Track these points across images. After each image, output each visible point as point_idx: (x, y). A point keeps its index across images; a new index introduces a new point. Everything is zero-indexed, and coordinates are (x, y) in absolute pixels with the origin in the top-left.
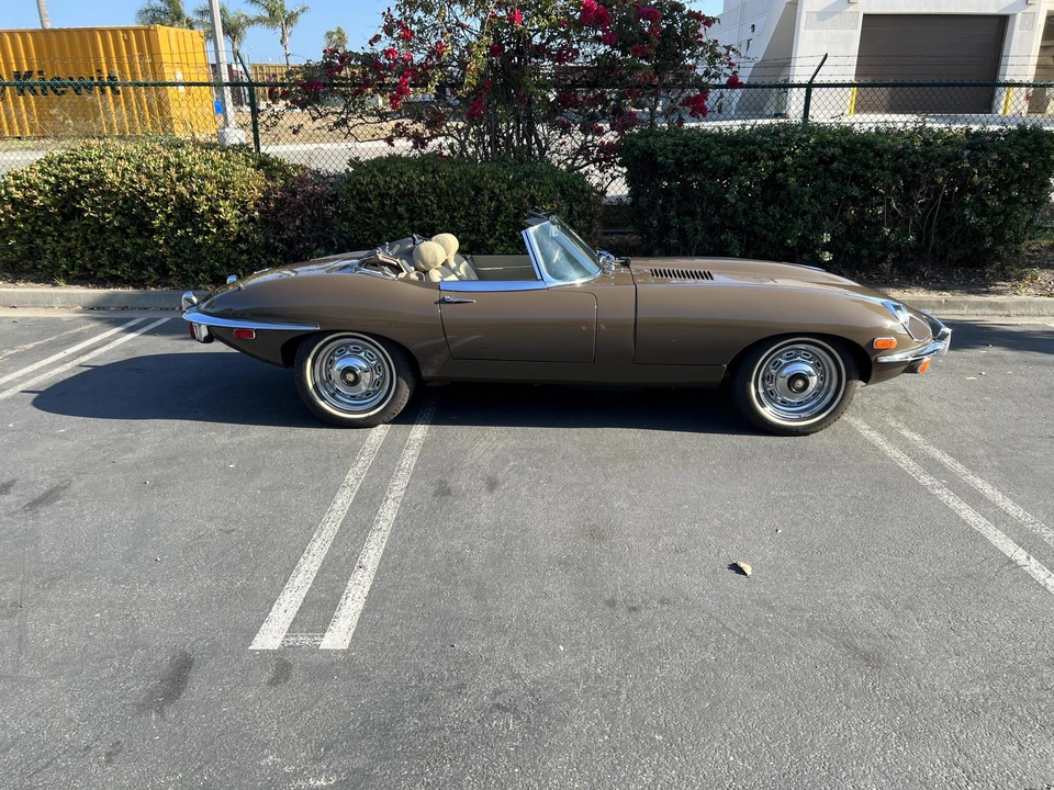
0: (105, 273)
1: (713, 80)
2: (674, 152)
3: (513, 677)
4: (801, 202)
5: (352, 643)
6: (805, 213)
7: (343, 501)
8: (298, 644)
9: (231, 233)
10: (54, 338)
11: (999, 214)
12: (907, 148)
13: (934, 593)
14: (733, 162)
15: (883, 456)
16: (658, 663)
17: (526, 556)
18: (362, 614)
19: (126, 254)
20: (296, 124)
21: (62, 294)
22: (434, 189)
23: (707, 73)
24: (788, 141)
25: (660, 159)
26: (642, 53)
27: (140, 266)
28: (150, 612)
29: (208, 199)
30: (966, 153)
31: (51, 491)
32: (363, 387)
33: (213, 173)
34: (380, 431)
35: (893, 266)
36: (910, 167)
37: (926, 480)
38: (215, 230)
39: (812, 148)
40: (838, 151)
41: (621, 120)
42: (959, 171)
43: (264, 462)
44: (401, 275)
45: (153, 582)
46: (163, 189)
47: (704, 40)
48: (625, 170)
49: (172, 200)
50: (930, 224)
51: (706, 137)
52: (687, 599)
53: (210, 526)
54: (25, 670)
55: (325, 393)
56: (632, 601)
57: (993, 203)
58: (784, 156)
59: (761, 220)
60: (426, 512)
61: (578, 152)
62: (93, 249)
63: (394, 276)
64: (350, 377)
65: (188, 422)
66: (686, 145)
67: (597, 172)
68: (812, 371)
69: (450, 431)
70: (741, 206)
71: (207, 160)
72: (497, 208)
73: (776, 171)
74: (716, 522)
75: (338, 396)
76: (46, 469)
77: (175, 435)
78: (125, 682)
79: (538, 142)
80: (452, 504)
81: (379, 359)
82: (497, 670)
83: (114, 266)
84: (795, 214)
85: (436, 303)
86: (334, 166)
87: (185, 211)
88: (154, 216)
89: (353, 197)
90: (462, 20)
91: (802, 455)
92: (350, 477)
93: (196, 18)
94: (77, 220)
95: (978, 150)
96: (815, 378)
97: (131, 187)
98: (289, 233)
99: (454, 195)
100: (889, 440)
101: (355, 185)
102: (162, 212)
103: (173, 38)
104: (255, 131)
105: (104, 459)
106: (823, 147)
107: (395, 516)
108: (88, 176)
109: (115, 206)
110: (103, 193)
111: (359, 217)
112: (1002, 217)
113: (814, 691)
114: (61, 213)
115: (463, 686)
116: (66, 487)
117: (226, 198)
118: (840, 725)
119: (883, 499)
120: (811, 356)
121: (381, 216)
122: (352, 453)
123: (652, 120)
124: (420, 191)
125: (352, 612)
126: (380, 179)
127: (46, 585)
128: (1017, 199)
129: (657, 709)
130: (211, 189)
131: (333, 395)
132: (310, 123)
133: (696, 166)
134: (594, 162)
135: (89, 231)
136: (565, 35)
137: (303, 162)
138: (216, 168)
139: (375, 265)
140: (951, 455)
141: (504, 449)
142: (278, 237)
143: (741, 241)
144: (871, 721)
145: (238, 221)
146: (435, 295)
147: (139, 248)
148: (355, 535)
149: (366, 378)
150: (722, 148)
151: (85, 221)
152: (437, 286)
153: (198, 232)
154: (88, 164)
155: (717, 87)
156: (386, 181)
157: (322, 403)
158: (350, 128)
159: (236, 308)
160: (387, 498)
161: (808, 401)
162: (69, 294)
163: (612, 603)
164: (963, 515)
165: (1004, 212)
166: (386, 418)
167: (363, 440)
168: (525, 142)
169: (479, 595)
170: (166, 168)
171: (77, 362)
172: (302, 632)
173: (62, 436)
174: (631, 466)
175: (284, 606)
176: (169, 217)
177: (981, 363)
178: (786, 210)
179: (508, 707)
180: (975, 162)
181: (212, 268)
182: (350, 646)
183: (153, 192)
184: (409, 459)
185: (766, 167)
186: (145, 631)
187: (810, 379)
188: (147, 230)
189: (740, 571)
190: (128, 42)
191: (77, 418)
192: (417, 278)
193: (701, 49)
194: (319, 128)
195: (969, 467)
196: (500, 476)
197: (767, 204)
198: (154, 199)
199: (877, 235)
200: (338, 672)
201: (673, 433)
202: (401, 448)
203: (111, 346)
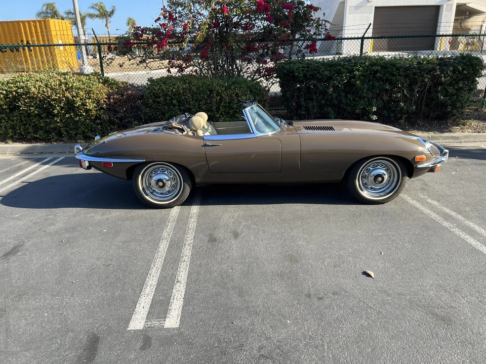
0: (31, 136)
1: (318, 36)
2: (303, 71)
3: (267, 339)
4: (363, 93)
5: (180, 324)
6: (364, 97)
7: (163, 246)
8: (153, 326)
9: (92, 115)
10: (8, 169)
11: (454, 95)
12: (411, 66)
13: (466, 283)
14: (330, 74)
15: (422, 213)
16: (339, 328)
17: (260, 272)
18: (183, 307)
19: (41, 126)
20: (121, 62)
21: (10, 147)
22: (190, 91)
23: (315, 34)
24: (356, 64)
25: (296, 74)
26: (285, 25)
27: (48, 132)
28: (73, 311)
29: (81, 99)
30: (438, 67)
31: (15, 248)
32: (167, 189)
33: (83, 87)
34: (176, 210)
35: (405, 121)
36: (413, 74)
37: (446, 224)
38: (84, 114)
39: (367, 67)
40: (379, 68)
41: (275, 57)
42: (435, 76)
43: (121, 228)
44: (184, 133)
45: (73, 295)
46: (59, 95)
47: (314, 18)
48: (278, 80)
49: (63, 100)
50: (422, 101)
51: (317, 63)
52: (346, 292)
53: (99, 263)
54: (11, 347)
55: (148, 192)
56: (318, 294)
57: (451, 89)
58: (354, 71)
59: (344, 101)
60: (206, 251)
61: (255, 72)
62: (25, 125)
63: (181, 134)
64: (161, 184)
65: (80, 209)
66: (308, 67)
67: (265, 81)
68: (385, 172)
69: (210, 208)
70: (335, 95)
71: (80, 81)
72: (220, 99)
73: (351, 78)
74: (350, 250)
75: (154, 193)
76: (11, 236)
77: (74, 216)
78: (65, 352)
79: (237, 68)
80: (218, 246)
81: (174, 175)
82: (258, 335)
83: (36, 132)
84: (360, 98)
85: (202, 146)
86: (140, 82)
87: (70, 105)
88: (54, 108)
89: (151, 96)
90: (199, 11)
91: (384, 214)
92: (165, 234)
93: (65, 16)
94: (17, 111)
95: (443, 66)
96: (387, 176)
97: (43, 94)
98: (121, 114)
99: (200, 94)
100: (423, 204)
101: (152, 90)
102: (58, 106)
103: (57, 24)
104: (102, 66)
105: (40, 230)
106: (372, 66)
107: (190, 253)
108: (22, 90)
109: (36, 103)
110: (29, 98)
111: (154, 105)
112: (455, 97)
113: (422, 339)
114: (9, 108)
115: (242, 345)
116: (22, 245)
117: (89, 99)
118: (439, 357)
119: (428, 234)
120: (384, 165)
121: (165, 105)
122: (163, 222)
123: (290, 56)
124: (183, 92)
125: (178, 306)
126: (164, 87)
127: (17, 299)
128: (461, 88)
129: (344, 354)
130: (82, 94)
131: (152, 193)
132: (128, 62)
133: (313, 77)
134: (263, 76)
135: (23, 117)
136: (249, 17)
137: (125, 80)
138: (84, 84)
139: (171, 129)
140: (454, 211)
141: (238, 217)
142: (115, 116)
143: (335, 111)
144: (455, 354)
145: (96, 109)
146: (202, 142)
147: (47, 124)
148: (172, 265)
149: (168, 184)
150: (325, 68)
151: (21, 112)
152: (202, 138)
153: (76, 115)
154: (22, 84)
155: (320, 40)
156: (167, 88)
157: (147, 197)
158: (147, 64)
159: (101, 152)
160: (185, 244)
161: (383, 188)
162: (14, 147)
163: (309, 296)
164: (468, 241)
165: (456, 94)
166: (178, 203)
167: (168, 215)
168: (231, 68)
169: (241, 294)
170: (60, 85)
171: (21, 180)
172: (153, 319)
173: (17, 219)
174: (302, 223)
175: (142, 305)
176: (62, 108)
177: (455, 165)
178: (355, 96)
179: (268, 356)
180: (442, 72)
181: (84, 132)
182: (180, 326)
183: (54, 97)
184: (193, 223)
185: (346, 76)
186: (72, 322)
187: (384, 176)
188: (51, 115)
189: (369, 275)
190: (35, 27)
191: (24, 209)
192: (192, 134)
193: (312, 22)
194: (132, 64)
195: (464, 217)
196: (239, 230)
197: (347, 93)
198: (54, 100)
199: (397, 107)
200: (176, 340)
201: (319, 205)
202: (188, 218)
203: (37, 172)
